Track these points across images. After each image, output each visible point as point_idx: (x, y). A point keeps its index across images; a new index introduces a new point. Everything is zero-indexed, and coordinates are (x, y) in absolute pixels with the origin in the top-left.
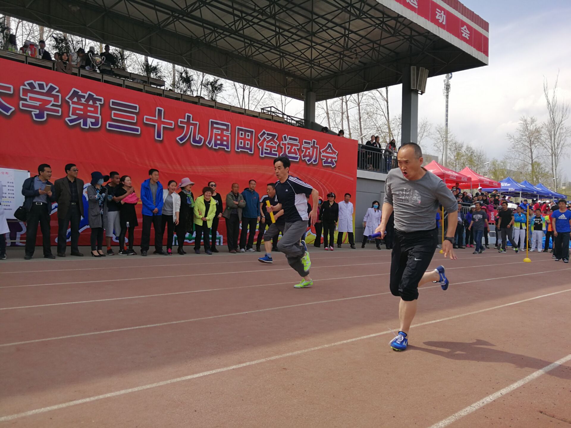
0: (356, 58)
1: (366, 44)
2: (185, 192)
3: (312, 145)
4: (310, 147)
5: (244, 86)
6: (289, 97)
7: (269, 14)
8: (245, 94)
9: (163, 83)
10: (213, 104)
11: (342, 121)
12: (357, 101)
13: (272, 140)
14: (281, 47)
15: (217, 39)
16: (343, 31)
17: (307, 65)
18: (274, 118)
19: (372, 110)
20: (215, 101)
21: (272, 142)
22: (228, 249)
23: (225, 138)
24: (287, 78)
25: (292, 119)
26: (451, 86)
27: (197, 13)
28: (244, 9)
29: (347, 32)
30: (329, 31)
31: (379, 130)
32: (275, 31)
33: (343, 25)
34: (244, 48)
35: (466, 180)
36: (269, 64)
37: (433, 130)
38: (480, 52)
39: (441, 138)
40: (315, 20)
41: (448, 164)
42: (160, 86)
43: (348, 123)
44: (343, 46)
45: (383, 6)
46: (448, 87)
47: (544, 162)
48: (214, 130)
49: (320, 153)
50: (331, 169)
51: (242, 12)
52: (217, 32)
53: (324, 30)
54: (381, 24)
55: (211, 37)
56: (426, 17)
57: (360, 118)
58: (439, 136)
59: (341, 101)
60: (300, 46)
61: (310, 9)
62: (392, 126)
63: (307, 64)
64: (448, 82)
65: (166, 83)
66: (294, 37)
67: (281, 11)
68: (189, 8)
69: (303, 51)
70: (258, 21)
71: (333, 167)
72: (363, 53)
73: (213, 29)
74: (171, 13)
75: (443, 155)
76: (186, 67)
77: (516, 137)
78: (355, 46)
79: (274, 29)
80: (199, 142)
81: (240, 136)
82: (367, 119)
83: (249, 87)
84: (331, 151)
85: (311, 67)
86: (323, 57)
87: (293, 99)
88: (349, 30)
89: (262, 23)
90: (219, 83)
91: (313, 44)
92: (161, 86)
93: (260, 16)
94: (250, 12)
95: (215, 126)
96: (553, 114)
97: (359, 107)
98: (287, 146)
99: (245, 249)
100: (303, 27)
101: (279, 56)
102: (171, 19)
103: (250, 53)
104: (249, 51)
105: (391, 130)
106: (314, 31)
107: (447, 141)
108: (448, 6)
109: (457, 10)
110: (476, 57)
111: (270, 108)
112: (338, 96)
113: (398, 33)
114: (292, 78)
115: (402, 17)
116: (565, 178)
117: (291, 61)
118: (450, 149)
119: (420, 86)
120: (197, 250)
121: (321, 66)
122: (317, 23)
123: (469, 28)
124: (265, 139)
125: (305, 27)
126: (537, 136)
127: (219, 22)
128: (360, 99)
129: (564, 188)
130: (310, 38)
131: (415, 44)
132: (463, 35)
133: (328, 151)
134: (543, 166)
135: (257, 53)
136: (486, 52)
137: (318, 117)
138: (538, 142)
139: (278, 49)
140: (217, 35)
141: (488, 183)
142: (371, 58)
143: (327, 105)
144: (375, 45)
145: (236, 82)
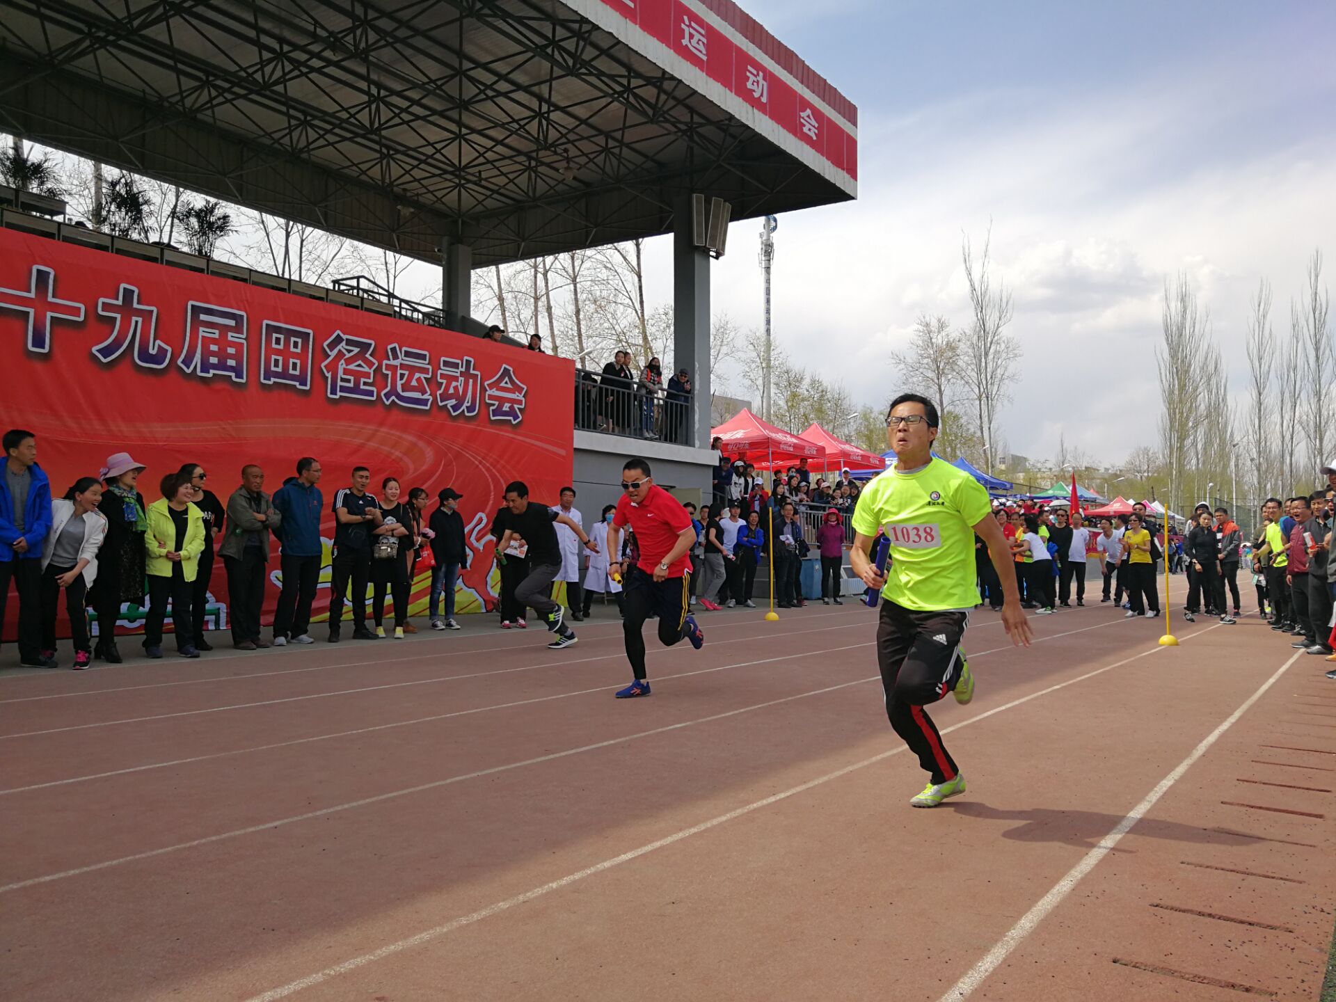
0: (567, 168)
1: (587, 138)
2: (117, 491)
3: (463, 370)
4: (458, 374)
5: (287, 225)
6: (405, 254)
7: (352, 48)
8: (290, 246)
9: (60, 208)
10: (202, 264)
11: (536, 318)
12: (570, 271)
13: (360, 356)
14: (384, 133)
15: (215, 102)
16: (535, 104)
17: (446, 180)
18: (366, 305)
19: (605, 293)
20: (209, 259)
21: (360, 362)
22: (231, 642)
23: (231, 351)
24: (399, 207)
25: (415, 310)
26: (775, 247)
27: (157, 32)
28: (288, 34)
29: (545, 108)
30: (501, 101)
31: (621, 341)
32: (368, 93)
33: (535, 89)
34: (287, 131)
35: (815, 452)
36: (353, 172)
37: (740, 342)
38: (840, 170)
39: (758, 359)
40: (469, 73)
41: (772, 418)
42: (52, 215)
43: (551, 322)
44: (537, 139)
45: (630, 48)
46: (768, 250)
47: (966, 414)
48: (201, 329)
49: (483, 390)
50: (510, 429)
51: (281, 40)
52: (216, 87)
53: (488, 98)
54: (623, 92)
55: (198, 98)
56: (726, 83)
57: (578, 312)
58: (755, 354)
59: (533, 270)
60: (433, 134)
61: (456, 45)
62: (650, 330)
63: (448, 176)
64: (768, 239)
65: (68, 207)
66: (416, 109)
67: (383, 43)
68: (134, 19)
69: (438, 146)
70: (322, 64)
71: (514, 423)
72: (583, 160)
73: (204, 78)
74: (86, 30)
75: (762, 397)
76: (130, 171)
77: (909, 360)
78: (564, 140)
79: (366, 89)
80: (158, 359)
81: (274, 346)
82: (595, 315)
83: (300, 226)
84: (509, 386)
85: (459, 185)
86: (488, 162)
87: (416, 261)
88: (549, 102)
89: (331, 70)
90: (219, 212)
91: (464, 131)
92: (53, 213)
93: (328, 54)
94: (302, 41)
95: (203, 317)
96: (981, 312)
97: (575, 287)
98: (399, 371)
99: (286, 637)
100: (439, 87)
101: (378, 155)
102: (87, 43)
103: (303, 143)
104: (300, 138)
105: (650, 338)
106: (466, 97)
107: (769, 367)
108: (773, 62)
109: (791, 73)
110: (832, 181)
111: (355, 280)
112: (523, 257)
113: (662, 116)
114: (412, 210)
115: (673, 78)
116: (1005, 447)
117: (408, 168)
118: (777, 384)
119: (714, 238)
120: (152, 648)
121: (483, 183)
122: (473, 80)
123: (817, 114)
124: (340, 353)
125: (443, 87)
126: (951, 358)
127: (219, 60)
128: (576, 270)
129: (1003, 467)
130: (454, 114)
131: (701, 144)
132: (805, 130)
133: (503, 384)
134: (963, 421)
135: (321, 142)
136: (852, 172)
137: (477, 306)
138: (954, 370)
139: (374, 137)
140: (214, 93)
141: (859, 458)
142: (603, 170)
143: (499, 279)
144: (610, 141)
145: (268, 212)
